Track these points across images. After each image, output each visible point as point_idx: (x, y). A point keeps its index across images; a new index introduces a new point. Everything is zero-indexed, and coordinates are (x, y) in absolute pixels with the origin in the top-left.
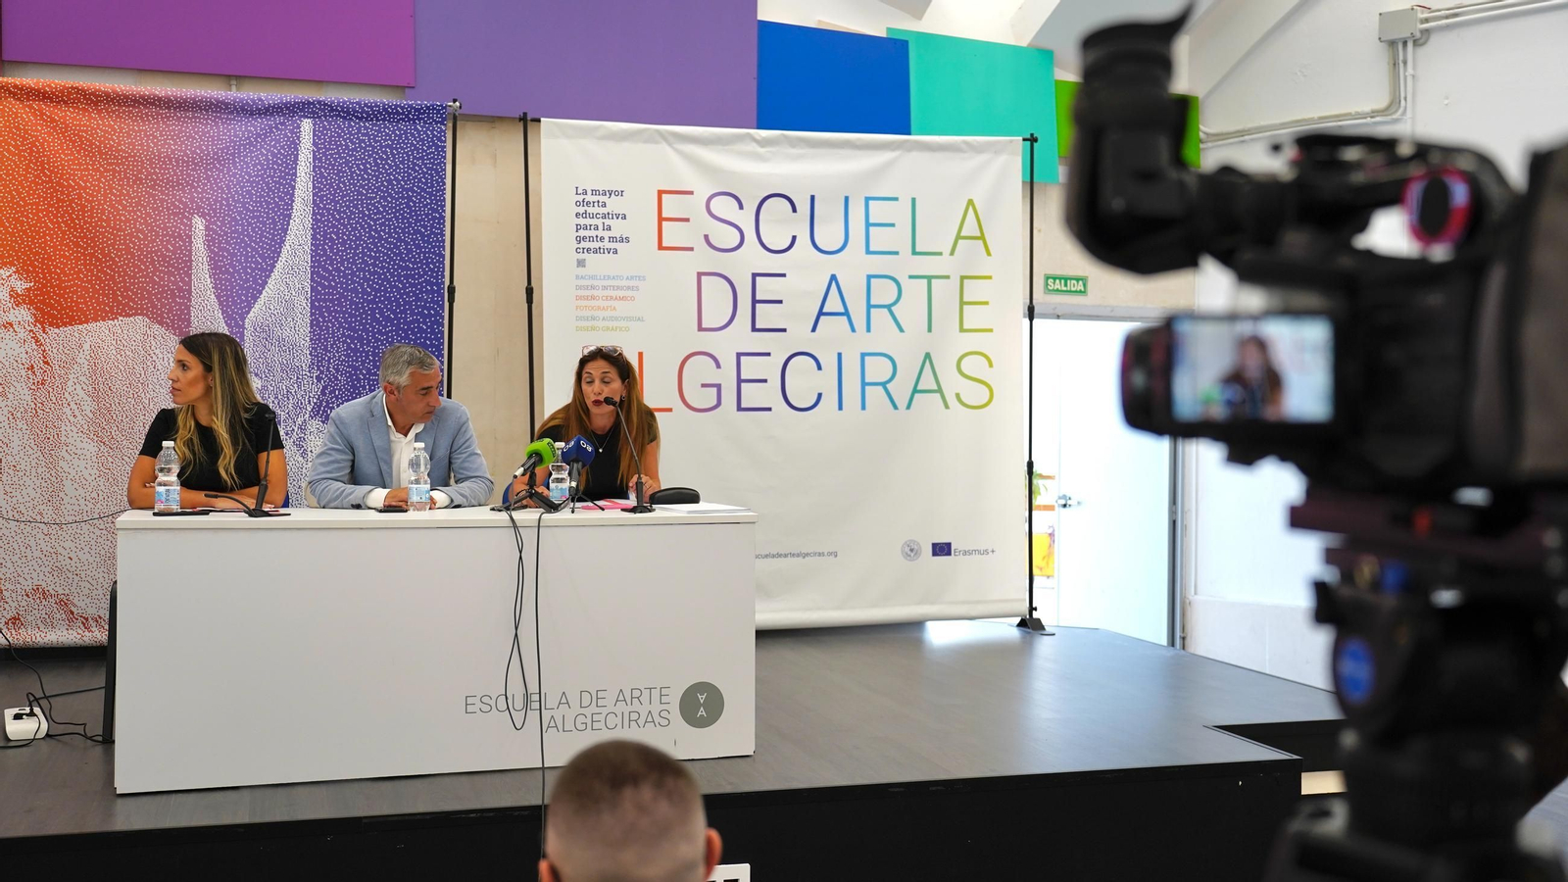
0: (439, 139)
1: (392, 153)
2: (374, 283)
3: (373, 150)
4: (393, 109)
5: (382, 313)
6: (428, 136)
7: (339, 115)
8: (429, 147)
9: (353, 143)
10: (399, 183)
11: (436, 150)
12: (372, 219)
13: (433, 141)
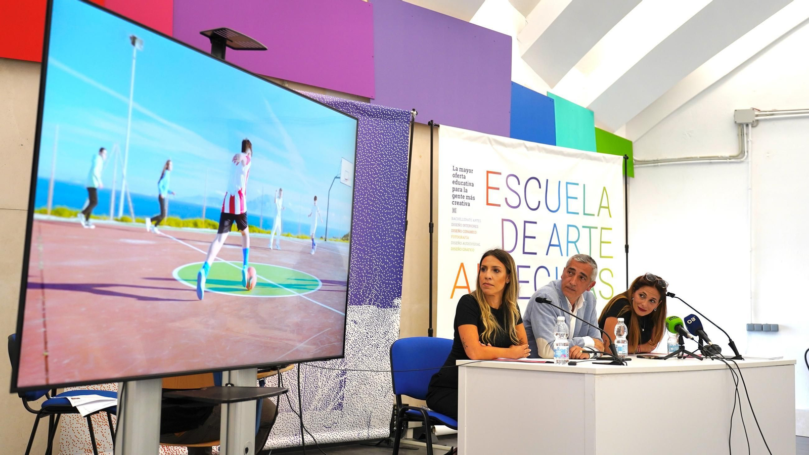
0: (406, 132)
1: (383, 138)
2: (372, 216)
3: (374, 135)
4: (386, 112)
5: (375, 236)
6: (400, 129)
7: (360, 113)
8: (401, 136)
9: (366, 130)
10: (386, 157)
11: (404, 138)
12: (372, 177)
13: (403, 133)
